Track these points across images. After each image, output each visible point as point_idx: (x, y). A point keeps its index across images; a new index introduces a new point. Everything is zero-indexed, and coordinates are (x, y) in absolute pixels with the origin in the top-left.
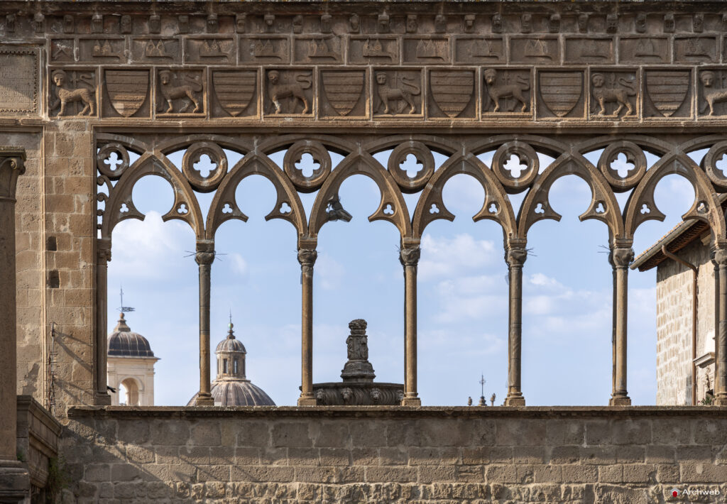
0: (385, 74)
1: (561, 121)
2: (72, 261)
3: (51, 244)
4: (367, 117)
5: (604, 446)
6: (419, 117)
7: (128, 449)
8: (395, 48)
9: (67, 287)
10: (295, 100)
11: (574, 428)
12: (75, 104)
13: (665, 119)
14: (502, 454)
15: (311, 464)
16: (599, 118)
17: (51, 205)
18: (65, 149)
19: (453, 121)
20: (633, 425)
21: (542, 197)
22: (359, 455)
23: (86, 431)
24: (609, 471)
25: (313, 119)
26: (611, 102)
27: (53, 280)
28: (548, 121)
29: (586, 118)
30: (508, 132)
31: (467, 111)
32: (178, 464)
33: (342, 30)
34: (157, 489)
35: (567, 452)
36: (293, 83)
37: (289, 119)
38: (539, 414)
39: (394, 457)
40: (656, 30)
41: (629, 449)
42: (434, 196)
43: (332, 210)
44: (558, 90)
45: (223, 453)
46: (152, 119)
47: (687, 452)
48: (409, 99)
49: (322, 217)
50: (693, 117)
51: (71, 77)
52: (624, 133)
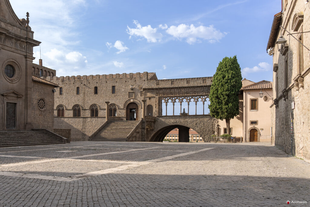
0: (179, 92)
1: (191, 95)
2: (157, 106)
3: (155, 105)
4: (177, 95)
5: (195, 118)
6: (181, 95)
7: (161, 119)
8: (179, 90)
9: (157, 108)
10: (172, 94)
11: (192, 116)
12: (157, 95)
13: (199, 94)
14: (187, 118)
15: (173, 119)
16: (194, 95)
17: (155, 102)
18: (157, 98)
19: (183, 95)
20: (196, 116)
21: (190, 100)
22: (177, 119)
23: (158, 117)
24: (195, 119)
25: (173, 95)
26: (195, 94)
27: (156, 107)
28: (190, 95)
29: (193, 95)
30: (188, 96)
31: (185, 94)
32: (164, 119)
33: (176, 89)
34: (163, 121)
35: (191, 118)
36: (172, 93)
37: (172, 96)
38: (190, 115)
39: (179, 119)
40: (198, 88)
41: (196, 118)
42: (182, 100)
43: (175, 102)
44: (191, 93)
45: (167, 119)
46: (163, 96)
47: (201, 118)
48: (180, 94)
49: (174, 102)
50: (201, 94)
51: (157, 93)
52: (196, 96)
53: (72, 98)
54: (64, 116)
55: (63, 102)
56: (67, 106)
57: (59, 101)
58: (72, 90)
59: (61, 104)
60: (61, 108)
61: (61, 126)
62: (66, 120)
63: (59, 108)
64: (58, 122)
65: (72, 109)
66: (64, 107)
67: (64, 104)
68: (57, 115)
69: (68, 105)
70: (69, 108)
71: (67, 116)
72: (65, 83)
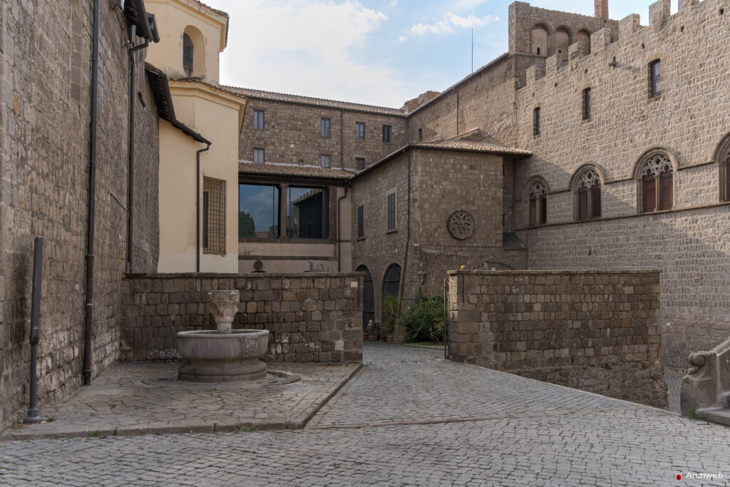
53: (713, 96)
54: (671, 205)
55: (665, 131)
56: (684, 148)
57: (647, 134)
58: (716, 52)
59: (655, 144)
60: (656, 169)
61: (659, 257)
62: (680, 223)
63: (649, 171)
64: (641, 238)
65: (715, 158)
66: (671, 158)
67: (668, 142)
68: (635, 205)
69: (692, 144)
70: (696, 160)
71: (688, 205)
72: (674, 30)
